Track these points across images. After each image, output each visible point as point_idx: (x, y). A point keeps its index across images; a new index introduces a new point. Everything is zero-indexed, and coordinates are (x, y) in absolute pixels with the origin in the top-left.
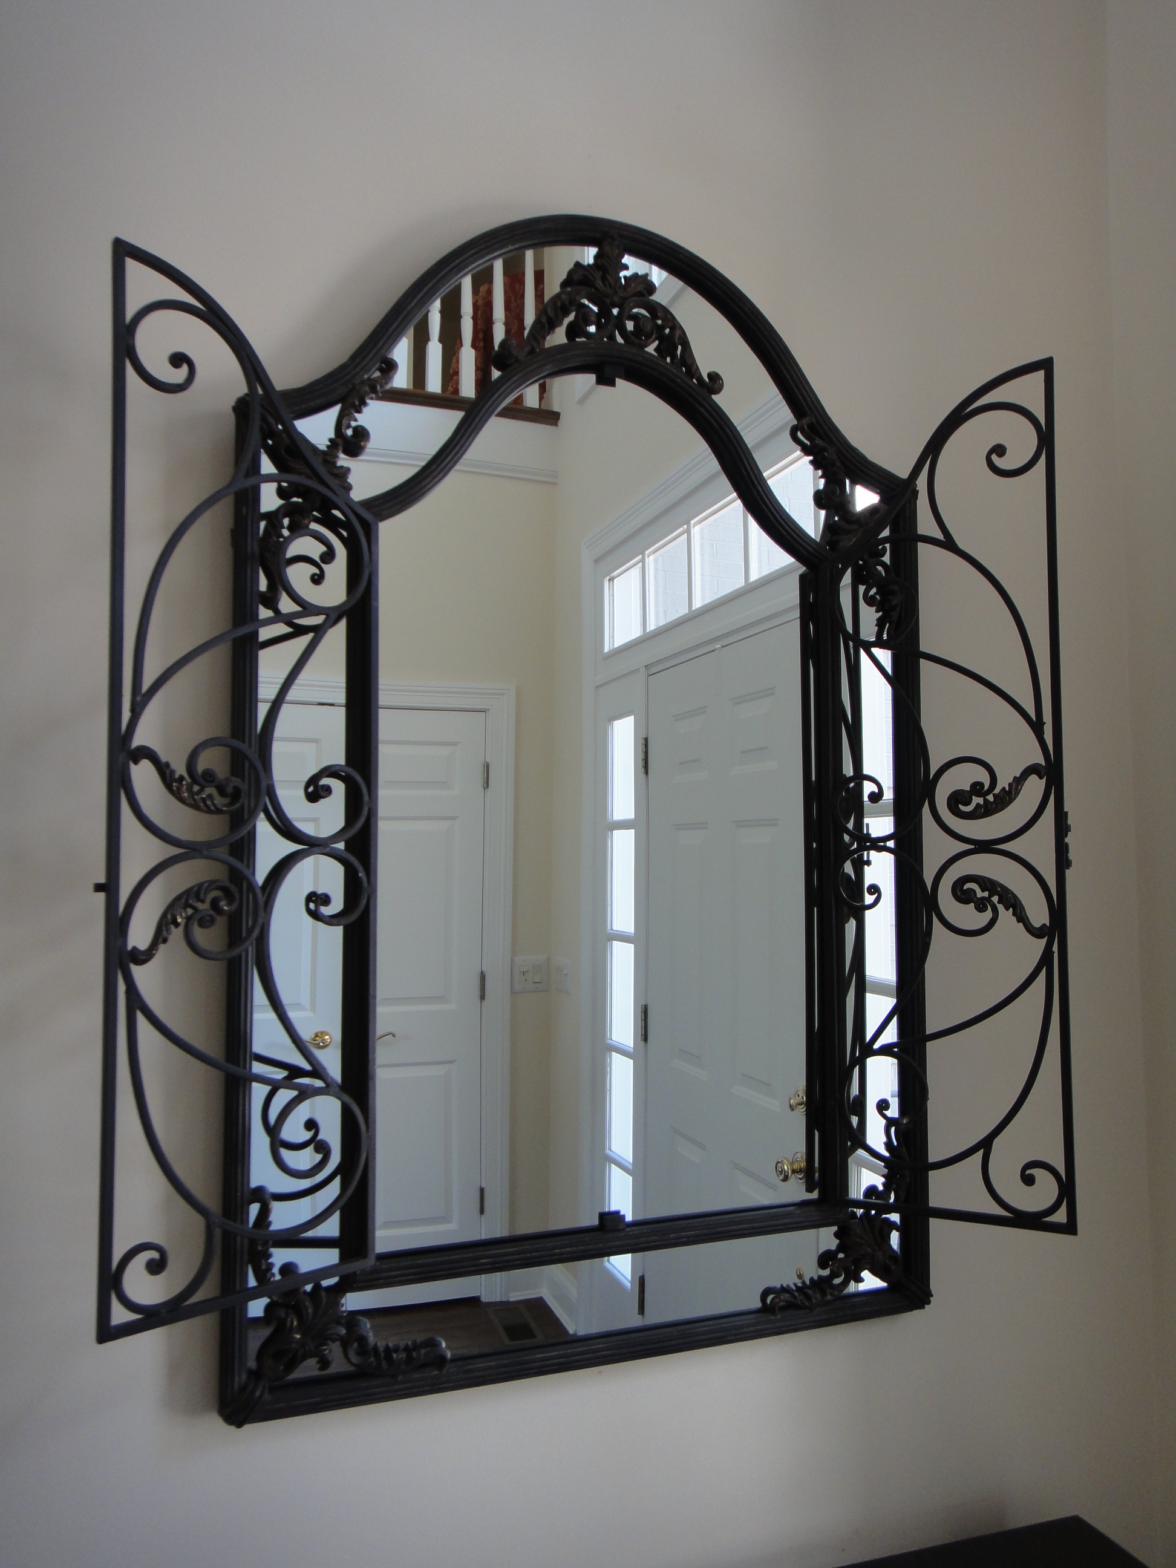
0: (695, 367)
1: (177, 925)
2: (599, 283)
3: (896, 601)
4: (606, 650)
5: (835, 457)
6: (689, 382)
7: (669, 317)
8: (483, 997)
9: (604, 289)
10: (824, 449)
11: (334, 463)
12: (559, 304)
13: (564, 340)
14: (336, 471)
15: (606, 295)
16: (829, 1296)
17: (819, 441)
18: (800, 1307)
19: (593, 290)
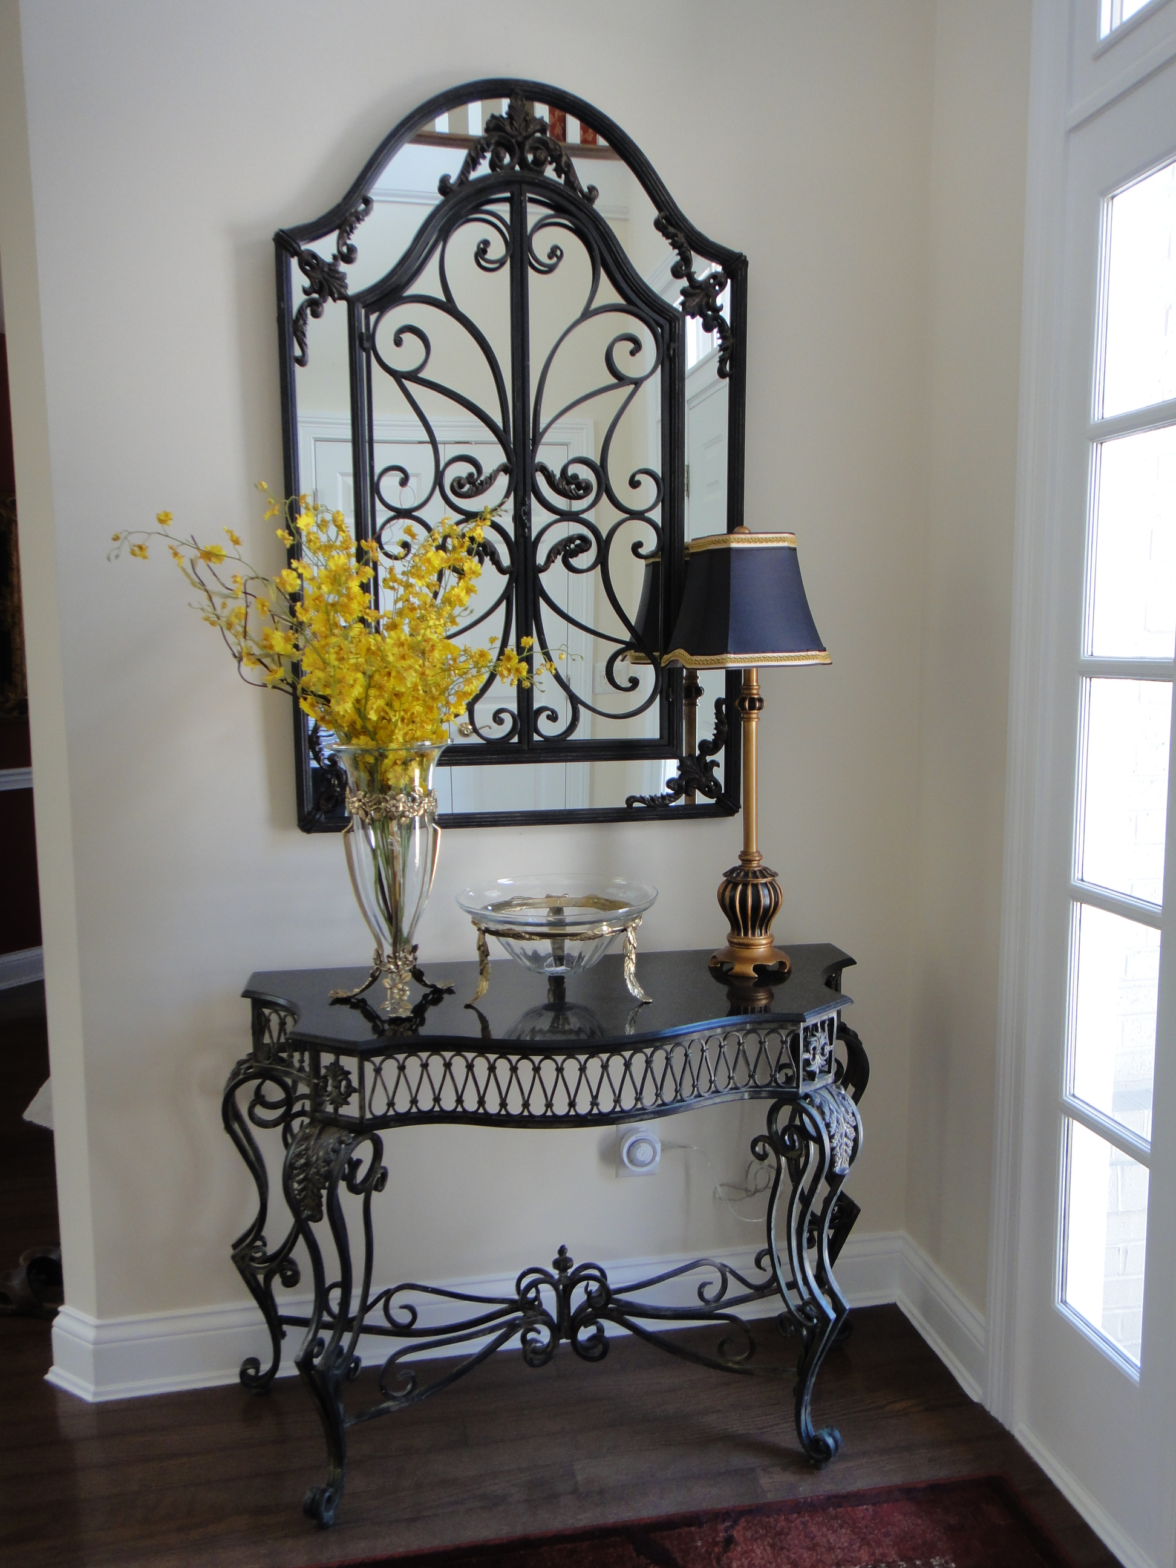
0: (578, 184)
2: (508, 129)
5: (683, 240)
6: (574, 196)
9: (511, 132)
10: (675, 235)
11: (336, 271)
12: (479, 147)
13: (488, 171)
14: (337, 276)
15: (513, 137)
16: (667, 802)
17: (671, 230)
18: (649, 806)
19: (504, 134)
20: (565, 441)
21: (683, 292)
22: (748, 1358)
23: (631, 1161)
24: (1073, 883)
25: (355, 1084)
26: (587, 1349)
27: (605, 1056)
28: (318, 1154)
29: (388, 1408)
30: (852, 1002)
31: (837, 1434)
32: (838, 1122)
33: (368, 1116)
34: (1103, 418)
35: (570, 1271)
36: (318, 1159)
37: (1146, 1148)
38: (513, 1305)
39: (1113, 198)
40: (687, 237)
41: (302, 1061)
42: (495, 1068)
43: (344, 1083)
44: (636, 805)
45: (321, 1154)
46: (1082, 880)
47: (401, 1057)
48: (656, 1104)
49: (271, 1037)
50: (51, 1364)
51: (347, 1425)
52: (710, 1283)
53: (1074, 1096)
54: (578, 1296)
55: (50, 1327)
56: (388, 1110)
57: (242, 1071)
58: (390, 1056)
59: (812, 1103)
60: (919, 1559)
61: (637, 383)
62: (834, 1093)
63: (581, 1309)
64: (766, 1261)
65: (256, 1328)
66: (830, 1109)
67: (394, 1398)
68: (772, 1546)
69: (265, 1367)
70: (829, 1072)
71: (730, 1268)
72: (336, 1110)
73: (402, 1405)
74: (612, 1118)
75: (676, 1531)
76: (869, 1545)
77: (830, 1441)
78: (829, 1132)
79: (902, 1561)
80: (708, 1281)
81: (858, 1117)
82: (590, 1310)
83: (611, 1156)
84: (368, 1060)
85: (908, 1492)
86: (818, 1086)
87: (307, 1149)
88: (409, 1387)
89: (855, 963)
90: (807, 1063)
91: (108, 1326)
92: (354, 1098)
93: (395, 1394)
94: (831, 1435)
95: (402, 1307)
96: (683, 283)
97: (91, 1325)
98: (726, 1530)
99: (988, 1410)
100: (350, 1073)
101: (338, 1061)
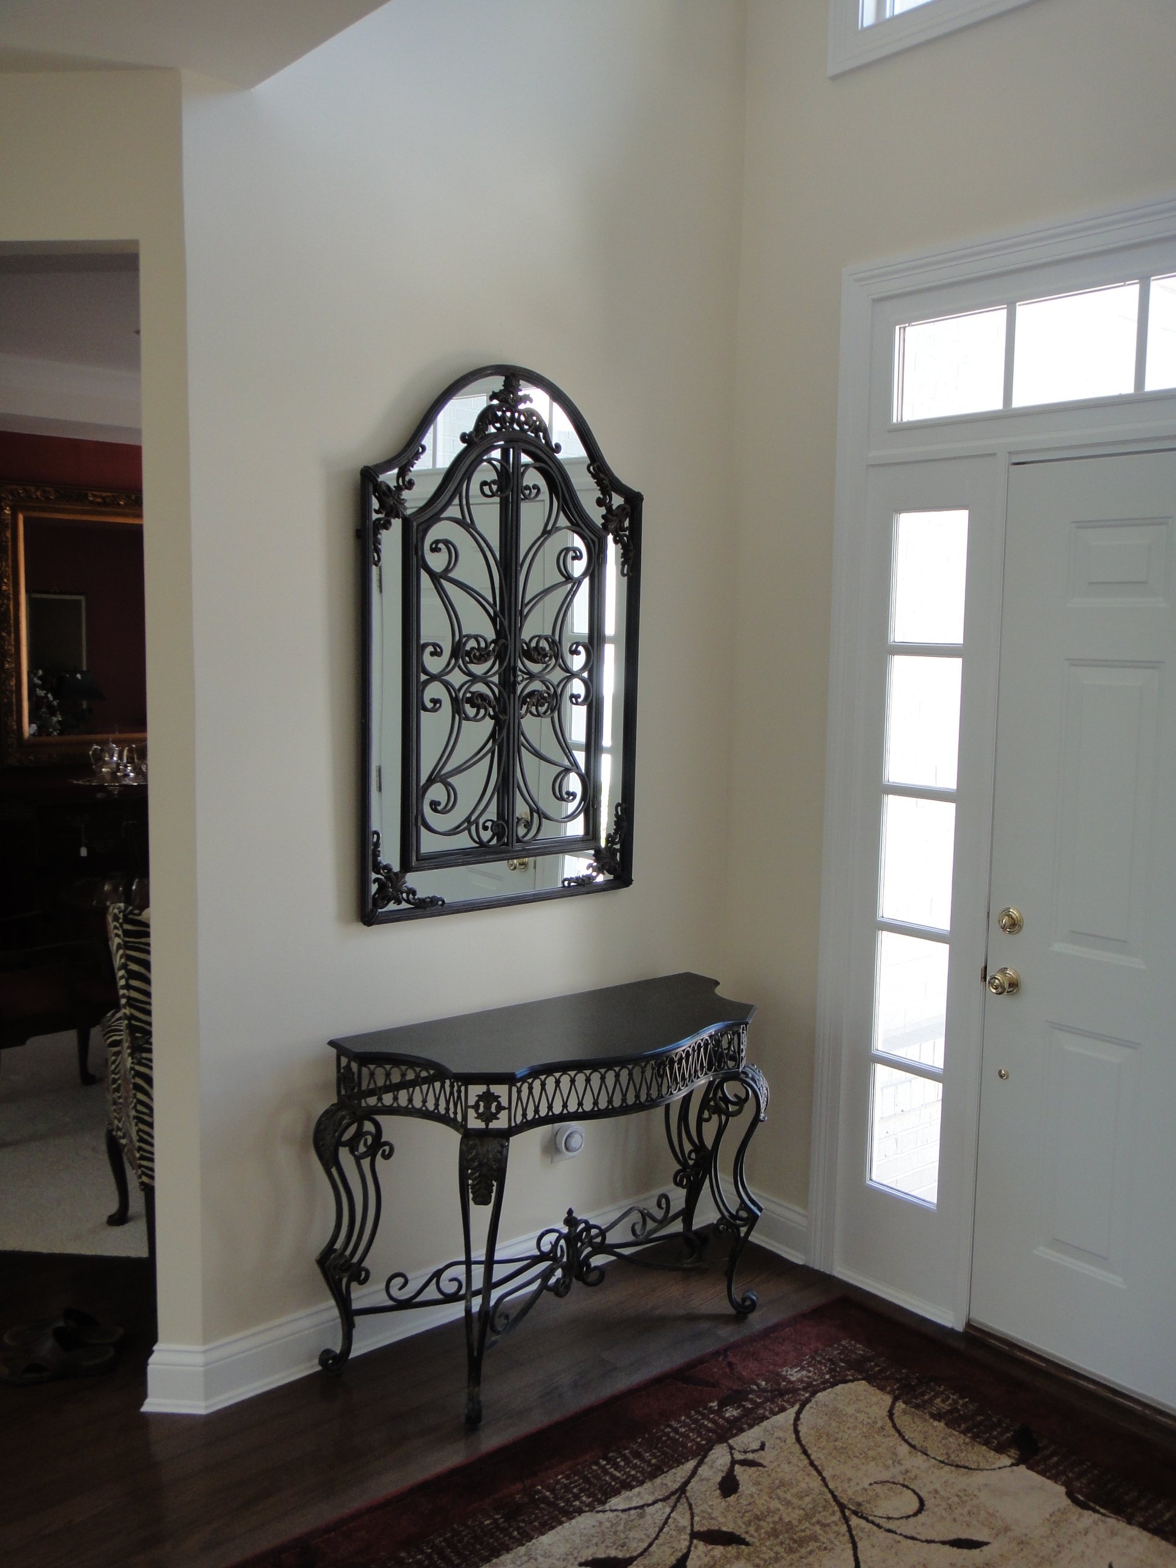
0: (550, 442)
3: (631, 554)
5: (607, 483)
6: (547, 449)
10: (600, 477)
14: (402, 502)
16: (591, 881)
17: (597, 473)
18: (578, 885)
21: (603, 517)
23: (567, 1149)
24: (878, 919)
25: (505, 1103)
28: (487, 1156)
29: (496, 1340)
32: (762, 1086)
33: (513, 1124)
34: (895, 641)
35: (577, 1226)
36: (488, 1160)
37: (941, 1072)
38: (535, 1260)
39: (900, 516)
40: (610, 481)
42: (590, 1079)
43: (494, 1104)
44: (573, 884)
45: (490, 1156)
46: (883, 917)
47: (531, 1081)
50: (146, 1397)
53: (877, 1050)
55: (146, 1364)
56: (523, 1119)
58: (525, 1081)
59: (747, 1076)
61: (578, 582)
62: (753, 1069)
64: (663, 1202)
66: (757, 1079)
67: (499, 1333)
69: (339, 1353)
71: (646, 1210)
72: (487, 1125)
75: (696, 1368)
77: (754, 1298)
78: (760, 1093)
80: (636, 1222)
82: (590, 1249)
83: (549, 1149)
84: (514, 1086)
85: (803, 1316)
86: (744, 1066)
87: (477, 1154)
88: (505, 1322)
89: (719, 984)
91: (212, 1349)
92: (504, 1115)
93: (499, 1329)
94: (753, 1294)
95: (451, 1280)
96: (603, 511)
97: (199, 1352)
98: (724, 1359)
99: (811, 1266)
100: (499, 1097)
101: (488, 1090)
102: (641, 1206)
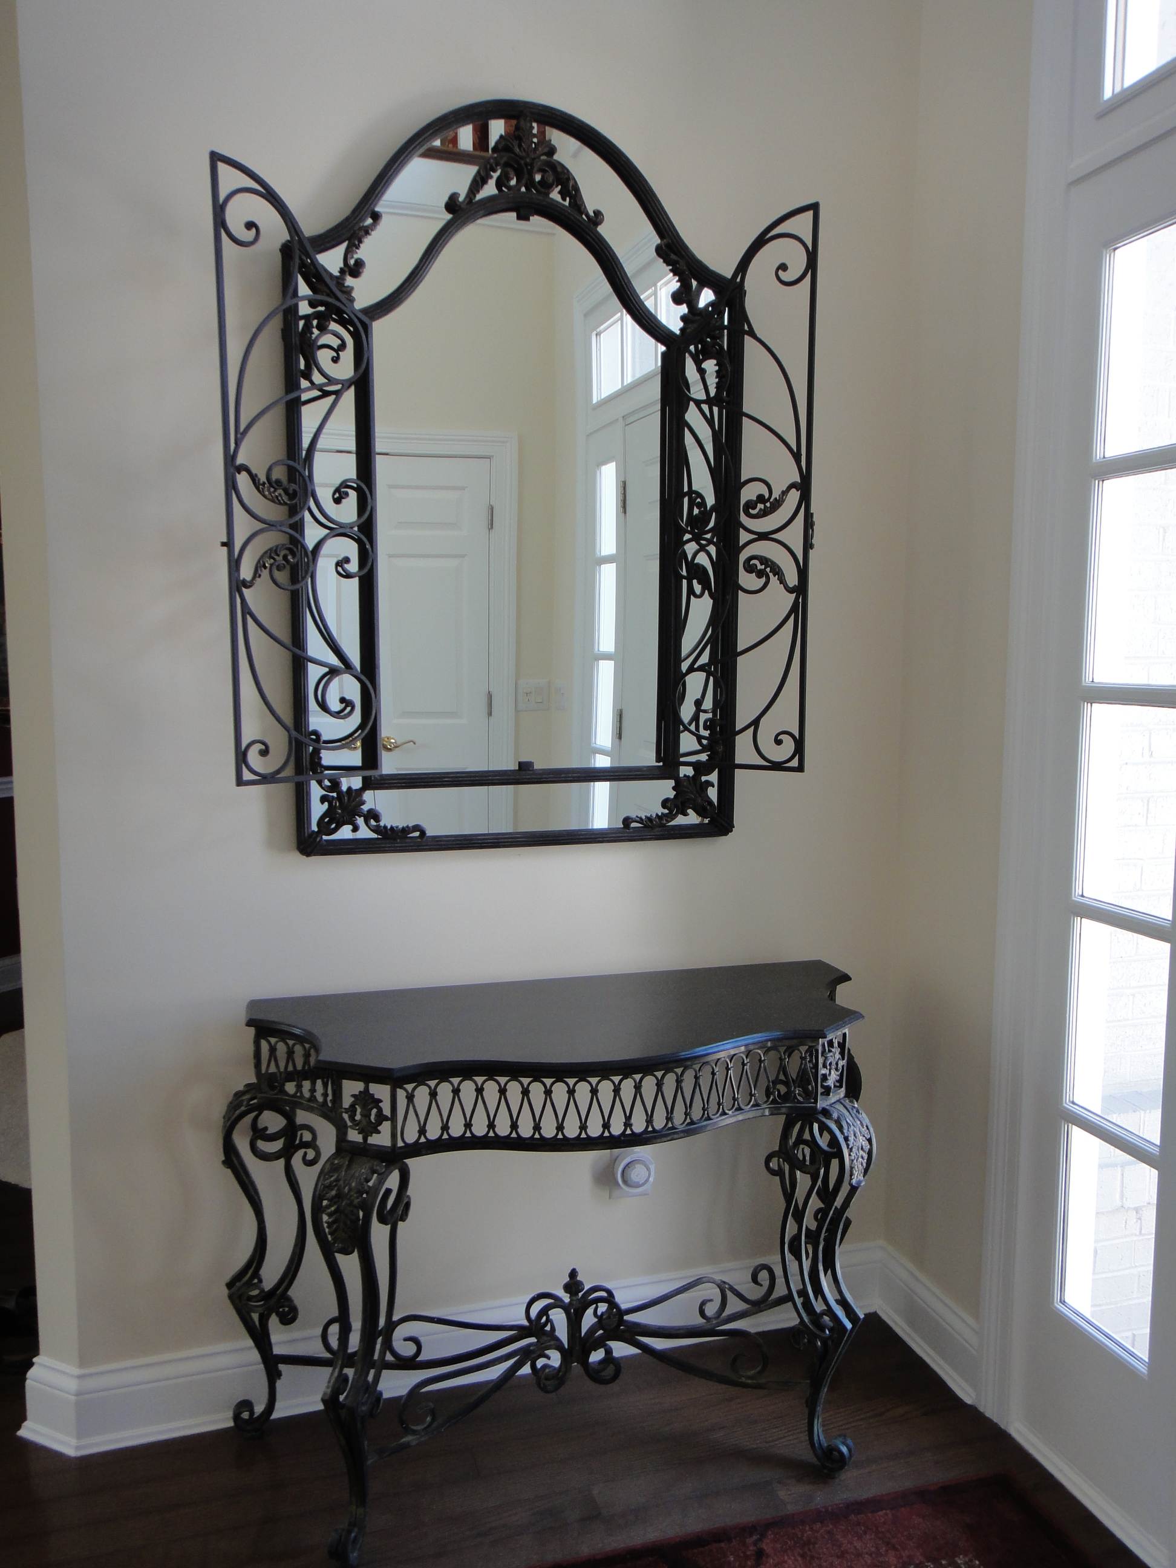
0: (583, 207)
1: (265, 567)
2: (517, 150)
3: (727, 370)
4: (595, 401)
5: (683, 266)
6: (580, 219)
7: (566, 171)
8: (490, 714)
9: (520, 154)
10: (676, 262)
11: (343, 284)
12: (488, 166)
13: (495, 191)
14: (345, 289)
15: (522, 158)
16: (665, 822)
17: (673, 257)
18: (646, 826)
19: (512, 155)
20: (487, 454)
21: (683, 318)
22: (761, 1372)
23: (625, 1182)
24: (1074, 898)
25: (387, 1111)
26: (598, 1372)
27: (637, 1077)
28: (350, 1185)
29: (408, 1442)
30: (863, 1017)
31: (849, 1442)
32: (855, 1135)
33: (400, 1144)
34: (1104, 457)
35: (580, 1294)
36: (350, 1190)
37: (1156, 1151)
38: (522, 1332)
39: (1115, 249)
40: (688, 264)
41: (313, 1090)
42: (529, 1092)
43: (374, 1111)
44: (633, 825)
45: (353, 1184)
46: (1082, 896)
47: (432, 1083)
48: (686, 1123)
49: (277, 1066)
50: (23, 1418)
51: (369, 1462)
52: (711, 1300)
53: (1073, 1103)
54: (588, 1320)
55: (24, 1379)
56: (419, 1138)
57: (245, 1103)
58: (422, 1083)
59: (830, 1118)
60: (944, 1559)
62: (848, 1107)
63: (592, 1330)
64: (764, 1276)
65: (250, 1368)
66: (847, 1122)
67: (414, 1432)
68: (803, 1556)
69: (259, 1409)
70: (841, 1087)
71: (729, 1285)
72: (365, 1139)
73: (423, 1439)
74: (645, 1138)
75: (706, 1547)
76: (894, 1548)
77: (844, 1449)
78: (848, 1145)
79: (928, 1562)
80: (708, 1298)
81: (871, 1129)
82: (601, 1332)
83: (606, 1179)
84: (401, 1088)
85: (921, 1495)
86: (833, 1101)
87: (337, 1180)
88: (429, 1419)
89: (850, 979)
90: (825, 1078)
91: (90, 1375)
92: (386, 1127)
93: (415, 1428)
94: (844, 1444)
95: (406, 1339)
96: (684, 309)
97: (72, 1376)
98: (755, 1543)
99: (982, 1410)
100: (381, 1101)
101: (367, 1089)
102: (718, 1278)
